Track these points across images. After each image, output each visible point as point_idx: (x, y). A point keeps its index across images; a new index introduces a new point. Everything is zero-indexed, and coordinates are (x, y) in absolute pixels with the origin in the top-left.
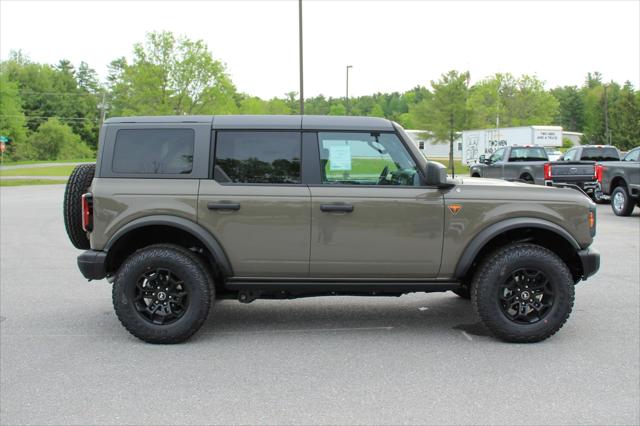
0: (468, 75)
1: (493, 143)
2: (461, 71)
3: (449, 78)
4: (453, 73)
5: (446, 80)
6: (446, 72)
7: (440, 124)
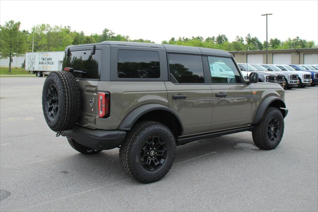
0: (19, 24)
1: (44, 59)
2: (16, 22)
3: (10, 25)
4: (12, 22)
5: (8, 25)
6: (8, 21)
7: (5, 48)
